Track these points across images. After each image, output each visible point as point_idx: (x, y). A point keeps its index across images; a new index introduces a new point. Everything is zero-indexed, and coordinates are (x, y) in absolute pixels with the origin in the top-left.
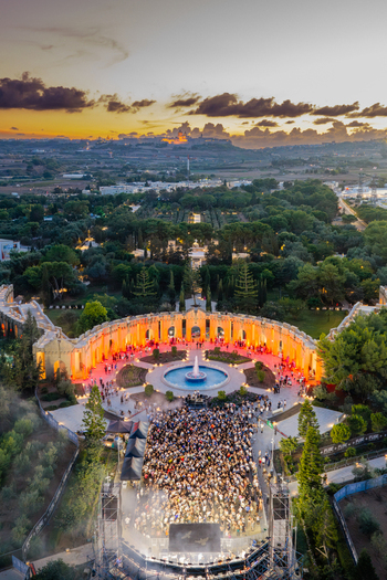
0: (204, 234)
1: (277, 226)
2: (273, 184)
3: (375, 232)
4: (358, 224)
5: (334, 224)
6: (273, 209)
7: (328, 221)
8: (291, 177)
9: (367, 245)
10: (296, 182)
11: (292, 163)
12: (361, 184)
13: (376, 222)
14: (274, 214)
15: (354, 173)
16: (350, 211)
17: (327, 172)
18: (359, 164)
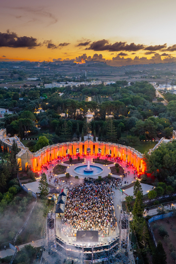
0: (92, 106)
1: (127, 103)
2: (125, 83)
3: (172, 106)
4: (164, 102)
5: (153, 102)
6: (125, 95)
7: (151, 101)
8: (134, 80)
9: (168, 112)
10: (136, 82)
11: (134, 73)
12: (167, 83)
13: (173, 101)
14: (126, 97)
15: (164, 78)
16: (161, 96)
17: (151, 77)
18: (166, 74)
